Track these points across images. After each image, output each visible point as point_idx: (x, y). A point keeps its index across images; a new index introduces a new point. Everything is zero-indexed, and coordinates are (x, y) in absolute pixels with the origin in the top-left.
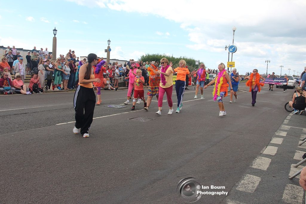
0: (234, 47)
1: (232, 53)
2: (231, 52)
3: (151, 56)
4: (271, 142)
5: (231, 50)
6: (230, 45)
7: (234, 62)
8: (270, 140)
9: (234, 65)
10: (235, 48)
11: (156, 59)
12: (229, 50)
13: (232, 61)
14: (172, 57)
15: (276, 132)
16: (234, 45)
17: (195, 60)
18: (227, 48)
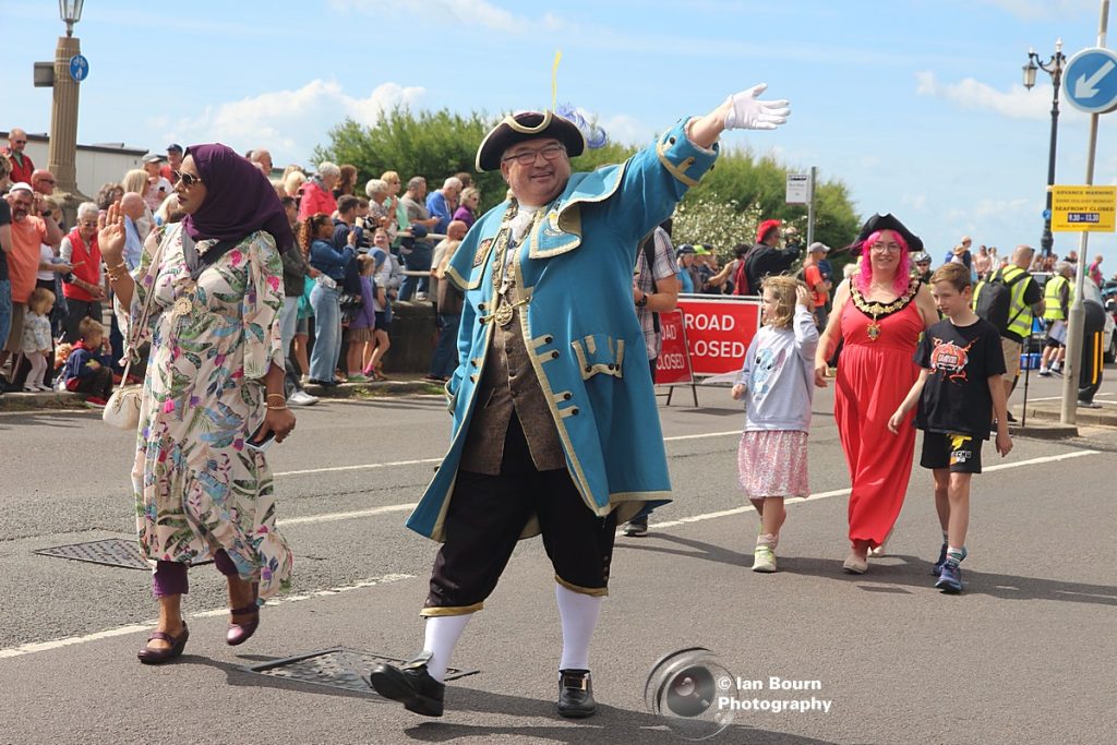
0: (1109, 66)
1: (1096, 115)
2: (1082, 102)
5: (1085, 86)
7: (1111, 192)
9: (1111, 209)
13: (1090, 182)
18: (1040, 70)
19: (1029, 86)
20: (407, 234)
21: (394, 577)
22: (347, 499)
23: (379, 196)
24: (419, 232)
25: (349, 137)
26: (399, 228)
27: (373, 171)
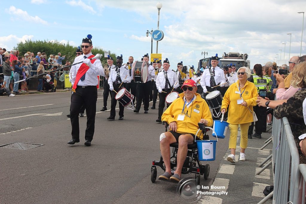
0: (159, 33)
1: (157, 41)
2: (155, 39)
3: (34, 43)
4: (220, 172)
5: (156, 36)
6: (153, 30)
7: (161, 55)
8: (218, 169)
9: (161, 58)
10: (161, 33)
11: (44, 48)
12: (153, 36)
13: (157, 53)
14: (68, 45)
15: (224, 156)
16: (159, 30)
17: (103, 50)
18: (149, 33)
19: (147, 36)
20: (32, 64)
21: (28, 128)
22: (20, 114)
23: (27, 57)
24: (34, 63)
25: (21, 45)
26: (30, 63)
27: (25, 52)
